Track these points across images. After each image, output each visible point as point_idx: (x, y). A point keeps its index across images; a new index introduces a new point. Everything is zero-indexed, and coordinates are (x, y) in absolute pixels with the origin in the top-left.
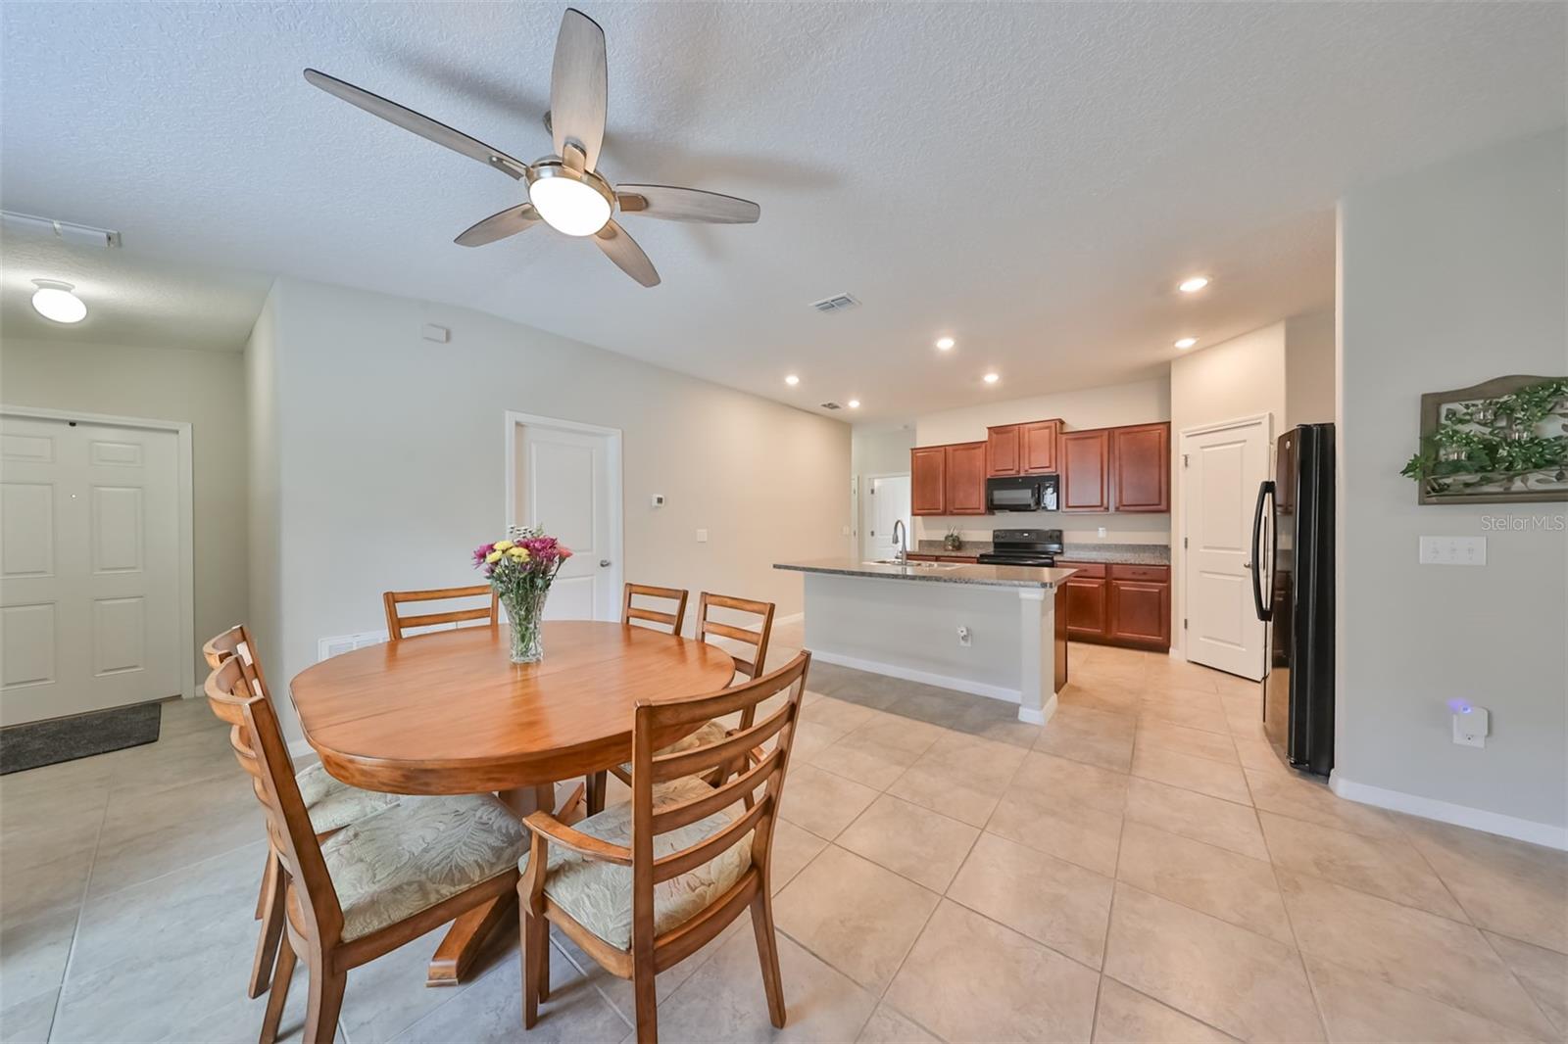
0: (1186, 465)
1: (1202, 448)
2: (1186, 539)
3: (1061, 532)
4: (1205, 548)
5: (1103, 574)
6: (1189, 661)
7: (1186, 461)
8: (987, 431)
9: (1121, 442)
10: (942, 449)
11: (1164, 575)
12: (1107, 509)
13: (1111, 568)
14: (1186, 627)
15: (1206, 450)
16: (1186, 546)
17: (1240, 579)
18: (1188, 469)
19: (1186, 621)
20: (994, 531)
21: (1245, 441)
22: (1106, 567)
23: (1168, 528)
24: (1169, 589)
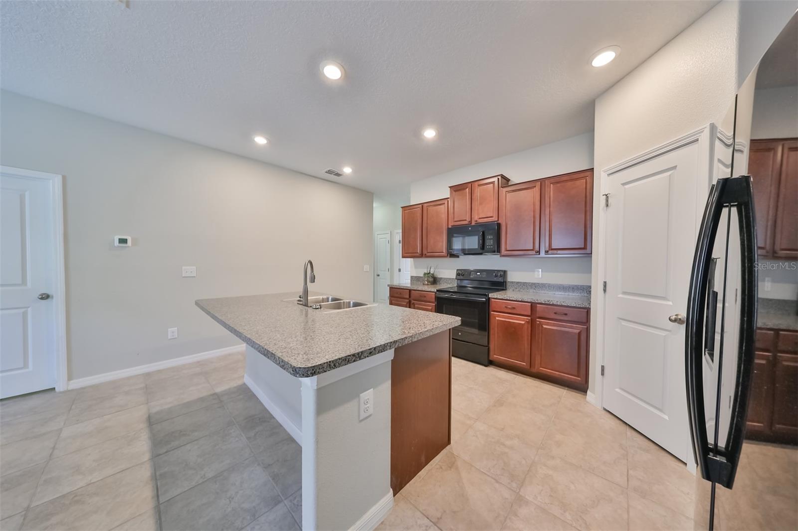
0: (607, 205)
1: (624, 184)
2: (605, 283)
3: (505, 272)
4: (625, 293)
5: (529, 313)
6: (605, 409)
7: (607, 201)
8: (449, 188)
9: (551, 190)
10: (421, 206)
11: (584, 316)
12: (539, 252)
13: (536, 307)
14: (603, 374)
15: (627, 186)
16: (605, 291)
17: (663, 333)
18: (610, 209)
19: (603, 367)
20: (457, 270)
21: (675, 168)
22: (531, 305)
23: (589, 270)
24: (588, 330)
